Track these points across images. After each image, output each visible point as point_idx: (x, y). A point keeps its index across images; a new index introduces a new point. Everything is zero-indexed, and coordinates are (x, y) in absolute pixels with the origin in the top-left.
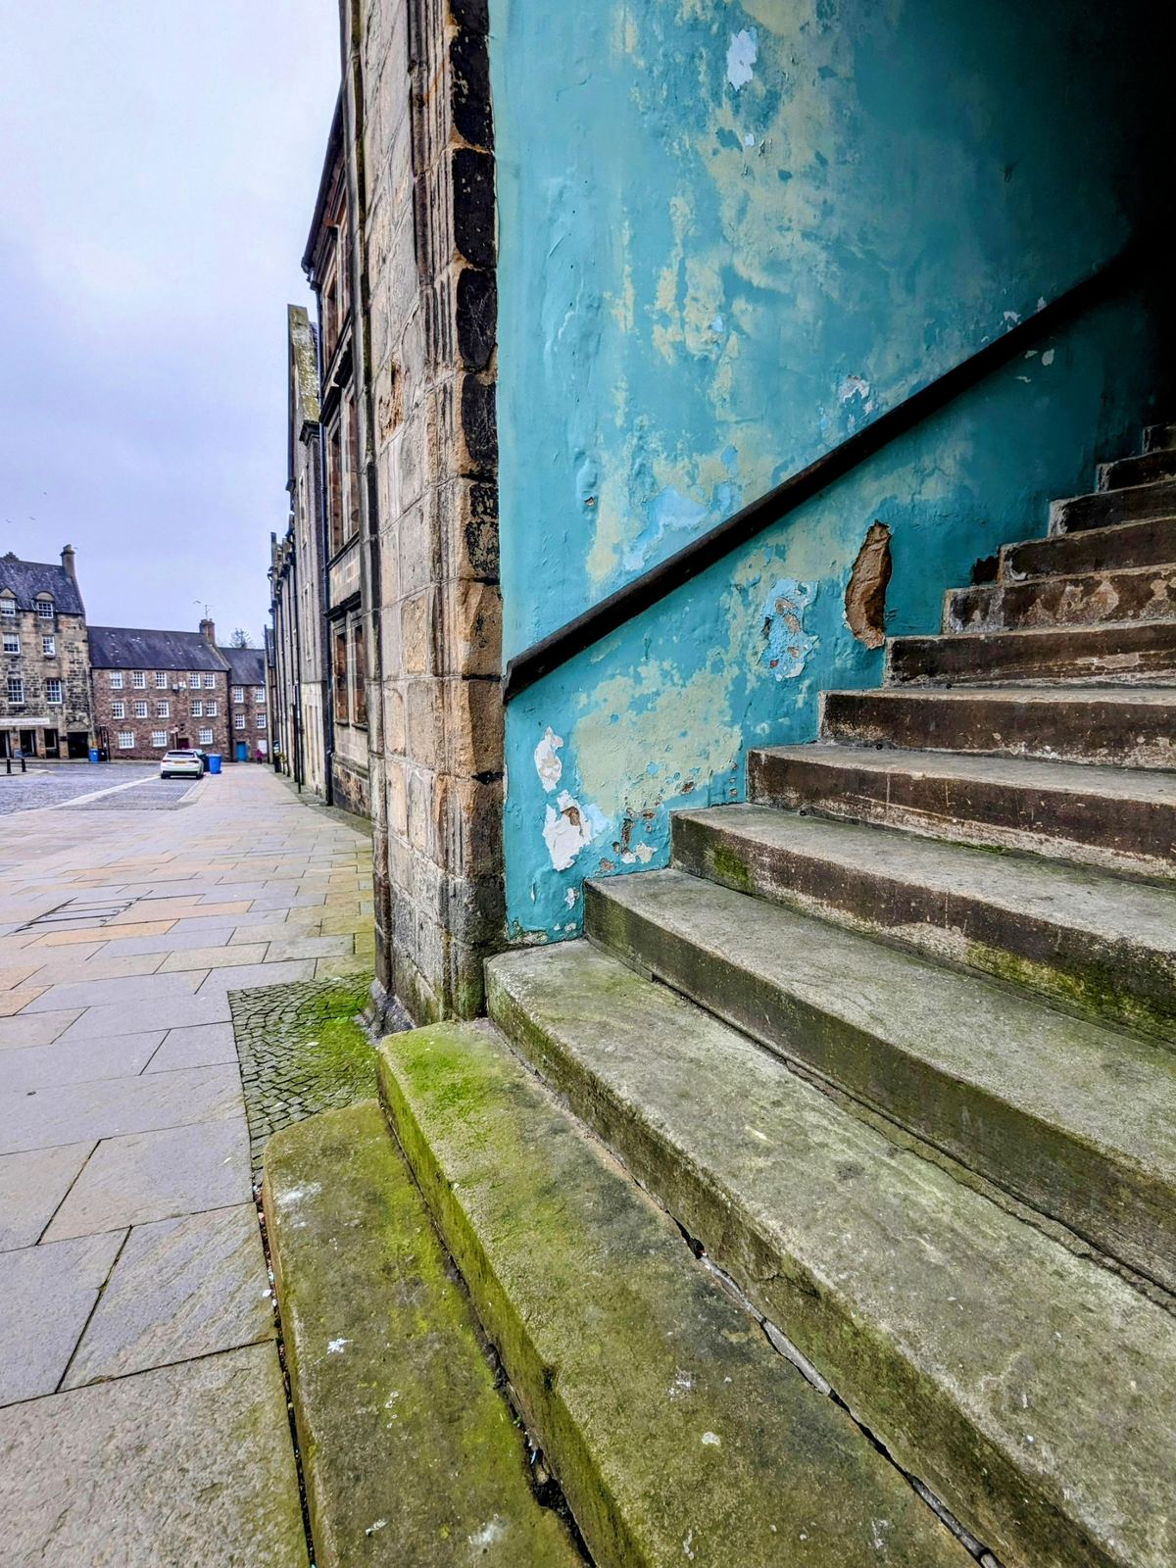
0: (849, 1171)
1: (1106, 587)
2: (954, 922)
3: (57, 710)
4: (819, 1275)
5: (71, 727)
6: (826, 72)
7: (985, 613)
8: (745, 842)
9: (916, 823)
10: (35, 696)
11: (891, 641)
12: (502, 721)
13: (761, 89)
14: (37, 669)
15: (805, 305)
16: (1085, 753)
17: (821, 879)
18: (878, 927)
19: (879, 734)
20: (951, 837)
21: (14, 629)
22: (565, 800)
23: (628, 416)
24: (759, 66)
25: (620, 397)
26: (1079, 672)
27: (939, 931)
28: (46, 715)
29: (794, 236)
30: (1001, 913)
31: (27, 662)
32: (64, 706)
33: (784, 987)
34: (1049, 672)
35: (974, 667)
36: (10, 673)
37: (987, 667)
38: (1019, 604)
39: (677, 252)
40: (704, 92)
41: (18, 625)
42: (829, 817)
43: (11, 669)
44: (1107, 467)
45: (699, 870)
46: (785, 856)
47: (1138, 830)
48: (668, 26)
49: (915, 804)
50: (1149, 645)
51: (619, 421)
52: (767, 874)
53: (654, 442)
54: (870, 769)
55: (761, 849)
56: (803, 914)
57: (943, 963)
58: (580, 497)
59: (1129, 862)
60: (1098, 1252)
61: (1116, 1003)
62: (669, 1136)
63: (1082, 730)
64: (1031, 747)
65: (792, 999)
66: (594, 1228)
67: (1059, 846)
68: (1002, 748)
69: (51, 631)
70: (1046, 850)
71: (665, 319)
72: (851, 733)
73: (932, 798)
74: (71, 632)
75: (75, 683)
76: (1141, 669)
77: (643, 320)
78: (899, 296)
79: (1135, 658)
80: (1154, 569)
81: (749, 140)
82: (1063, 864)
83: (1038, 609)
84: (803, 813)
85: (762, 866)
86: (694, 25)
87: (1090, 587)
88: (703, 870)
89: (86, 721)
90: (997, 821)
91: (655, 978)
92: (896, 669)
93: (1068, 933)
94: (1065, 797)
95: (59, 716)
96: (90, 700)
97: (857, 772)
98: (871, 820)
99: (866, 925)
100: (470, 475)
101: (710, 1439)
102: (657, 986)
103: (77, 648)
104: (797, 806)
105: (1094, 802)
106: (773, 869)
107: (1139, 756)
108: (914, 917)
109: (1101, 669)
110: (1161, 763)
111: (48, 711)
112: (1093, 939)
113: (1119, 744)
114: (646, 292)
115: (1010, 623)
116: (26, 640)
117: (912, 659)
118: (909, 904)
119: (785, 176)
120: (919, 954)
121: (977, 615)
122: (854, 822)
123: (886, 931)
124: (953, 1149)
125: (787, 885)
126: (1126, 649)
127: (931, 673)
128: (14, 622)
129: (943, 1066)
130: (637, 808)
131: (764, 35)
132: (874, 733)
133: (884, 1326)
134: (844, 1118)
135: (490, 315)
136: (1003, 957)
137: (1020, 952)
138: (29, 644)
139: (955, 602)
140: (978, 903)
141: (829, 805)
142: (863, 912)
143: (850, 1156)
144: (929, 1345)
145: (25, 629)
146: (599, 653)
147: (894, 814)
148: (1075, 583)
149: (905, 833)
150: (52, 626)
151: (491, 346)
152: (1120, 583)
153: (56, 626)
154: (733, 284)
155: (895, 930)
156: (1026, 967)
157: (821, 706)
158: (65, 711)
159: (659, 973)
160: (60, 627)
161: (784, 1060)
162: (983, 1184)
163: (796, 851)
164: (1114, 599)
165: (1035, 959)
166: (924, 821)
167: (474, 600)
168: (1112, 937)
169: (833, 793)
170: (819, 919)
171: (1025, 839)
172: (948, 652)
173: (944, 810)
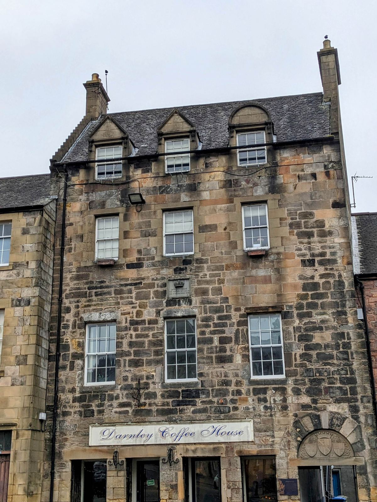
3: (273, 397)
5: (309, 448)
10: (223, 360)
14: (228, 289)
21: (185, 198)
28: (247, 414)
31: (206, 272)
32: (290, 386)
36: (173, 302)
41: (193, 189)
43: (172, 293)
69: (260, 192)
74: (306, 187)
75: (317, 318)
89: (347, 429)
95: (278, 416)
96: (357, 364)
103: (321, 224)
111: (251, 401)
116: (208, 221)
128: (186, 181)
138: (213, 227)
145: (206, 195)
150: (264, 180)
153: (273, 177)
158: (292, 399)
160: (281, 179)
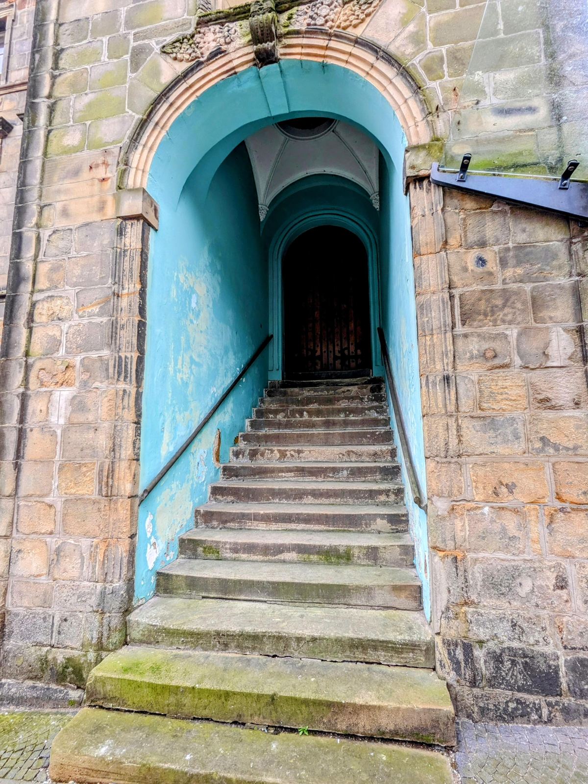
0: (302, 616)
1: (276, 452)
2: (293, 550)
4: (316, 634)
6: (208, 306)
7: (243, 456)
8: (218, 542)
9: (262, 526)
11: (222, 466)
12: (138, 512)
13: (197, 309)
15: (205, 367)
16: (293, 501)
17: (250, 548)
18: (270, 558)
19: (232, 498)
20: (273, 529)
22: (153, 540)
23: (172, 401)
24: (197, 303)
25: (170, 395)
26: (280, 477)
27: (289, 554)
29: (202, 348)
30: (305, 545)
33: (265, 580)
34: (272, 477)
35: (251, 475)
37: (254, 475)
38: (253, 454)
39: (182, 352)
40: (187, 309)
42: (231, 529)
44: (255, 409)
45: (195, 556)
46: (236, 544)
47: (318, 520)
48: (181, 291)
49: (261, 521)
50: (296, 471)
51: (170, 402)
52: (228, 551)
53: (177, 409)
54: (246, 512)
55: (225, 543)
56: (244, 561)
57: (291, 562)
58: (160, 428)
59: (317, 527)
60: (348, 605)
61: (330, 559)
62: (259, 630)
63: (292, 495)
64: (280, 500)
65: (268, 582)
66: (248, 668)
67: (302, 526)
68: (272, 501)
70: (298, 528)
71: (179, 371)
72: (221, 499)
73: (267, 518)
76: (294, 477)
77: (175, 371)
78: (220, 364)
79: (292, 474)
80: (287, 448)
81: (195, 322)
82: (303, 531)
83: (259, 456)
84: (221, 529)
85: (226, 549)
86: (186, 291)
87: (272, 451)
88: (196, 556)
90: (285, 522)
91: (203, 597)
92: (224, 475)
93: (320, 546)
94: (302, 514)
97: (241, 513)
98: (247, 527)
99: (266, 558)
100: (135, 423)
101: (313, 679)
102: (205, 600)
104: (217, 527)
105: (308, 515)
106: (230, 549)
107: (305, 501)
108: (281, 552)
109: (285, 477)
110: (310, 502)
112: (325, 546)
113: (301, 498)
114: (176, 364)
115: (251, 459)
117: (229, 472)
118: (280, 549)
119: (201, 332)
120: (284, 562)
121: (241, 456)
122: (241, 529)
123: (273, 558)
124: (318, 601)
125: (237, 553)
126: (291, 472)
127: (237, 476)
129: (314, 582)
130: (170, 538)
131: (198, 296)
132: (230, 498)
133: (332, 634)
134: (290, 608)
135: (143, 370)
136: (306, 556)
137: (310, 554)
139: (233, 451)
140: (299, 544)
141: (231, 525)
142: (266, 554)
143: (299, 614)
144: (340, 632)
146: (162, 483)
147: (255, 524)
148: (269, 450)
149: (259, 530)
151: (142, 379)
152: (279, 451)
154: (192, 361)
155: (276, 557)
156: (311, 557)
157: (209, 490)
159: (204, 594)
161: (265, 602)
162: (326, 605)
163: (240, 541)
164: (278, 455)
165: (313, 554)
166: (265, 525)
167: (133, 468)
168: (328, 545)
169: (233, 520)
170: (250, 561)
171: (293, 526)
172: (242, 470)
173: (271, 521)
